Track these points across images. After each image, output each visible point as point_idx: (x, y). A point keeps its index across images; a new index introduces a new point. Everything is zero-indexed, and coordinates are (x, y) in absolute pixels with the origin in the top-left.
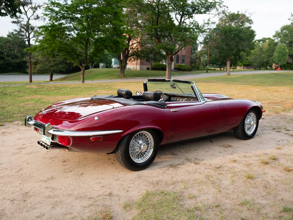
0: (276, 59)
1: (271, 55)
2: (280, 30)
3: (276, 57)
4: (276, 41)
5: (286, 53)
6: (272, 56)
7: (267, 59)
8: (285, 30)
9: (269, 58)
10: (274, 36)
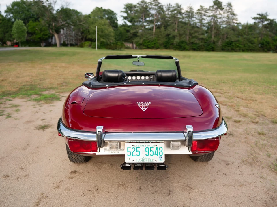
0: (15, 36)
1: (7, 30)
2: (10, 5)
3: (15, 33)
4: (9, 17)
5: (25, 30)
6: (7, 32)
7: (3, 35)
8: (16, 6)
9: (4, 34)
10: (6, 12)
